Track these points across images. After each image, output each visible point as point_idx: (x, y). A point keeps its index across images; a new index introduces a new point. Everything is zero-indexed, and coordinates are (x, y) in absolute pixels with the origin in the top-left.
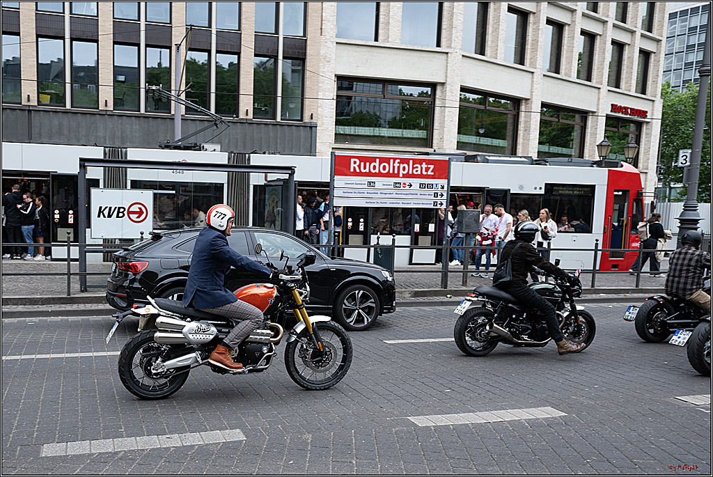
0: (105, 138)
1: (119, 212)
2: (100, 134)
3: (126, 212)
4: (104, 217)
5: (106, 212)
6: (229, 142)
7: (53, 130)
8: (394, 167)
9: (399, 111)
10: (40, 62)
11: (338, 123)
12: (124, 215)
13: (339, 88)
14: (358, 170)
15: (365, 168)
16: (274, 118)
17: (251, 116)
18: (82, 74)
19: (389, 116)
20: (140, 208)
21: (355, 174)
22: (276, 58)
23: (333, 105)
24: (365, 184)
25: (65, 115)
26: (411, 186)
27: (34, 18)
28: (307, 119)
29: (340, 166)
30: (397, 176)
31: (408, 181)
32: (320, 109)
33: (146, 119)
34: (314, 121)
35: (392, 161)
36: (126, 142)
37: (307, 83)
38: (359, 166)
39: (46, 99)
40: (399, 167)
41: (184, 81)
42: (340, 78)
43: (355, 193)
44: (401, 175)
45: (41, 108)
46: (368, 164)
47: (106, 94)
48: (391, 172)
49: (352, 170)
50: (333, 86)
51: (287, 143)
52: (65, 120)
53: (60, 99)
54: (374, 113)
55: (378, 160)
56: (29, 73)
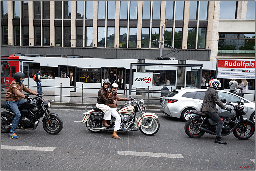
0: (138, 57)
1: (142, 80)
2: (137, 56)
3: (144, 80)
4: (137, 81)
5: (138, 80)
6: (178, 57)
7: (123, 55)
8: (243, 64)
9: (244, 44)
10: (120, 35)
11: (219, 49)
12: (143, 80)
13: (220, 37)
14: (227, 65)
15: (230, 65)
16: (195, 48)
17: (186, 48)
18: (132, 38)
19: (240, 46)
20: (148, 79)
21: (226, 67)
22: (196, 28)
23: (217, 43)
24: (230, 70)
25: (126, 50)
26: (250, 71)
27: (119, 22)
28: (207, 48)
29: (220, 64)
30: (244, 67)
31: (248, 69)
32: (212, 45)
33: (151, 50)
34: (210, 48)
35: (242, 62)
36: (144, 58)
37: (208, 36)
38: (228, 64)
39: (121, 45)
40: (245, 64)
41: (164, 38)
42: (220, 33)
43: (226, 73)
44: (246, 67)
45: (120, 48)
46: (232, 63)
47: (139, 43)
48: (241, 66)
49: (225, 65)
50: (218, 36)
51: (199, 57)
52: (126, 51)
53: (125, 45)
54: (233, 45)
55: (236, 62)
56: (117, 38)
